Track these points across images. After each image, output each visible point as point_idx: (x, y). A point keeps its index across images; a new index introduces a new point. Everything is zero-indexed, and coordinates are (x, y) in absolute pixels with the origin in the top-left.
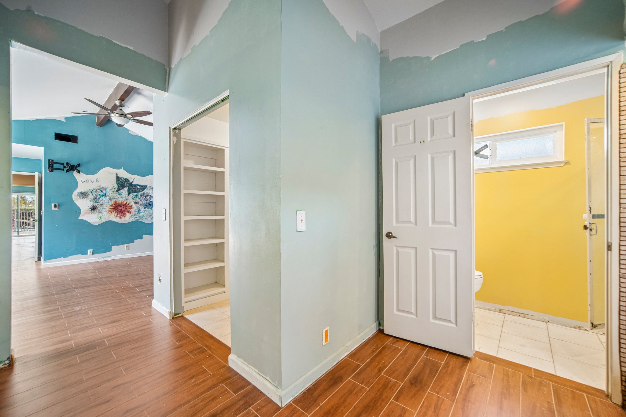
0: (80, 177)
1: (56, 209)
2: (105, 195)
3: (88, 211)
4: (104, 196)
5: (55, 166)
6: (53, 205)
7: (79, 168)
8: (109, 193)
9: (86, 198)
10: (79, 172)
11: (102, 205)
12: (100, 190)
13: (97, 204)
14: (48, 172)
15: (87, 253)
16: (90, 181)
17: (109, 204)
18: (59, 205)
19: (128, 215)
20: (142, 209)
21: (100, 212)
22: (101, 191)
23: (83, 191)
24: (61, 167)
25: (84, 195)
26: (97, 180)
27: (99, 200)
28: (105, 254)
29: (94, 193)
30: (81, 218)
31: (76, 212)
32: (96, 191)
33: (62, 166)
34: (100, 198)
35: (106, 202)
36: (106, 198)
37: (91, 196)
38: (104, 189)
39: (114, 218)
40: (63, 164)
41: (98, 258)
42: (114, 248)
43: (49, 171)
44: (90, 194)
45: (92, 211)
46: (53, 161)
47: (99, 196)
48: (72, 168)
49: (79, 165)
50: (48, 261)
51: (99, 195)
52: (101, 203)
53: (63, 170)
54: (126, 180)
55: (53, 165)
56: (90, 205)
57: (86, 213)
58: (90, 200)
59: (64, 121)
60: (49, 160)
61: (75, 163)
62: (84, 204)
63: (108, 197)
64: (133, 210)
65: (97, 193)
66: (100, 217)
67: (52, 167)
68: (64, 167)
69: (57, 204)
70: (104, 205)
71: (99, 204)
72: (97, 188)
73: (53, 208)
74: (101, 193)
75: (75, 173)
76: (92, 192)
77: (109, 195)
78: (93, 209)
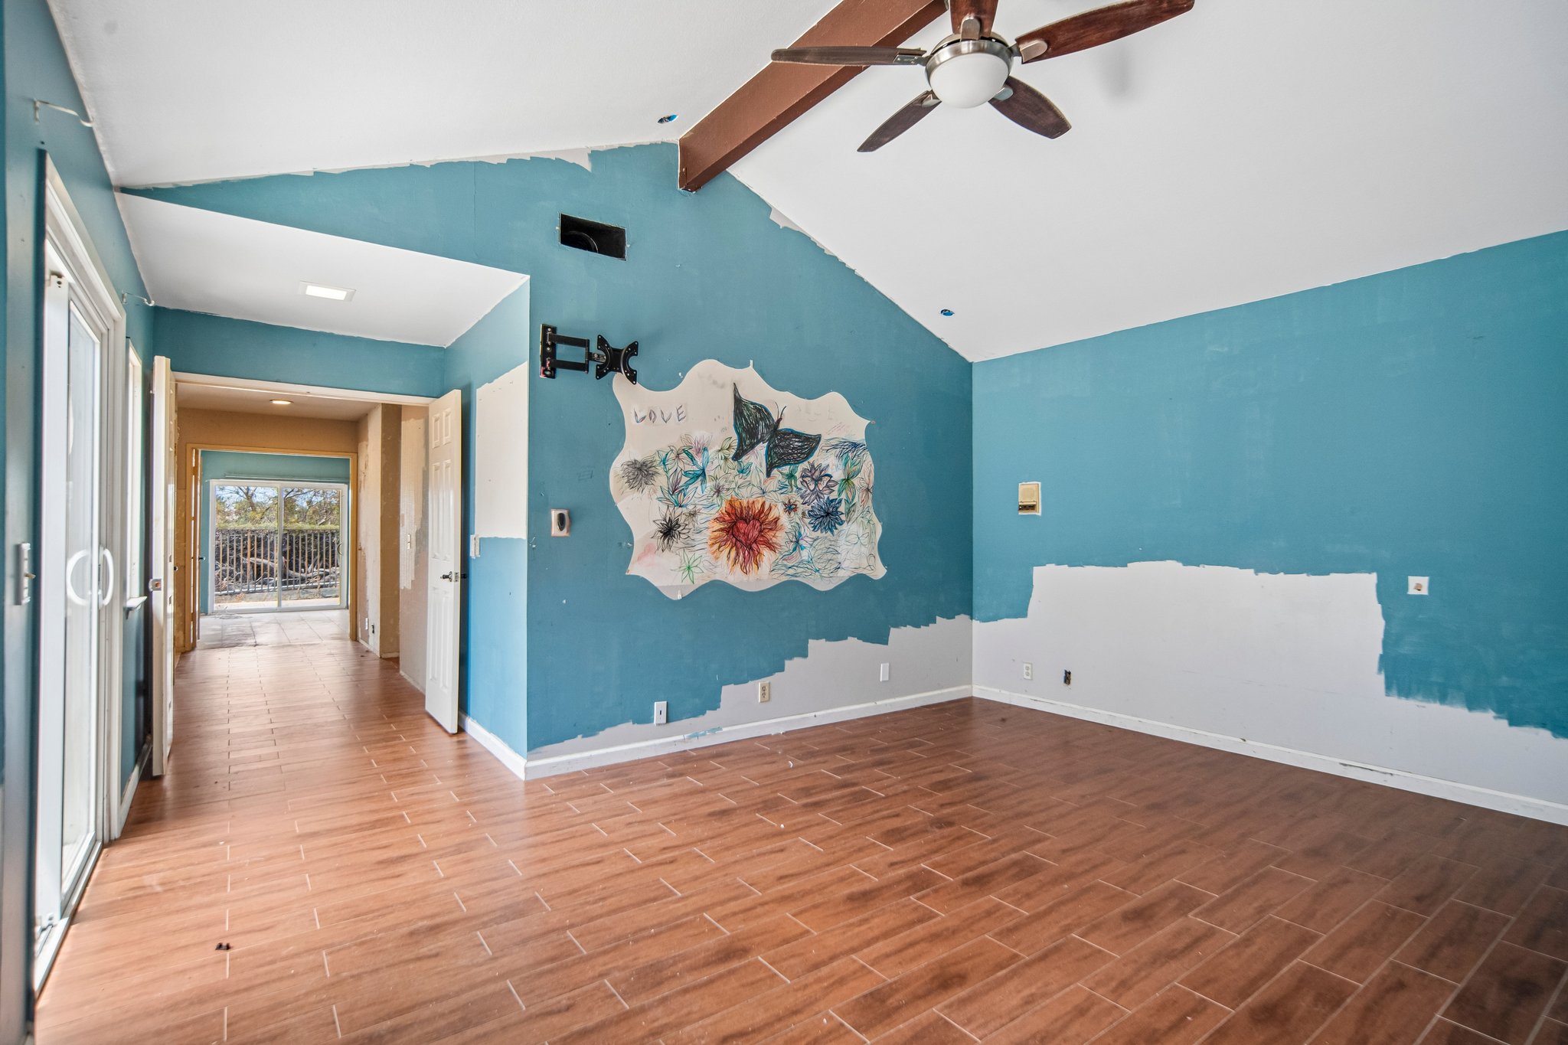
0: (631, 400)
1: (564, 533)
2: (703, 473)
3: (654, 541)
4: (698, 477)
5: (563, 352)
6: (554, 515)
7: (633, 362)
8: (715, 463)
9: (647, 488)
10: (632, 377)
11: (693, 514)
12: (688, 454)
13: (679, 510)
14: (542, 376)
15: (645, 718)
16: (658, 414)
17: (713, 512)
18: (569, 514)
19: (767, 556)
20: (807, 532)
21: (689, 547)
22: (692, 459)
23: (640, 459)
24: (577, 355)
25: (641, 472)
26: (680, 412)
27: (685, 495)
28: (701, 718)
29: (672, 466)
30: (635, 569)
31: (620, 544)
32: (678, 455)
33: (583, 350)
34: (687, 485)
35: (705, 502)
36: (704, 486)
37: (662, 481)
38: (698, 451)
39: (724, 568)
40: (584, 343)
41: (681, 737)
42: (729, 693)
43: (544, 373)
44: (660, 469)
45: (666, 541)
46: (554, 330)
47: (685, 479)
48: (613, 360)
49: (633, 349)
50: (538, 749)
51: (686, 474)
52: (691, 507)
53: (583, 367)
54: (762, 411)
55: (553, 346)
56: (659, 517)
57: (648, 550)
58: (660, 494)
59: (587, 165)
60: (545, 328)
61: (622, 341)
62: (641, 514)
63: (710, 484)
64: (781, 538)
65: (681, 465)
66: (689, 568)
67: (553, 354)
68: (590, 356)
69: (565, 512)
70: (699, 517)
71: (684, 510)
72: (679, 445)
73: (555, 530)
74: (690, 468)
75: (619, 380)
76: (664, 462)
77: (712, 473)
78: (669, 531)
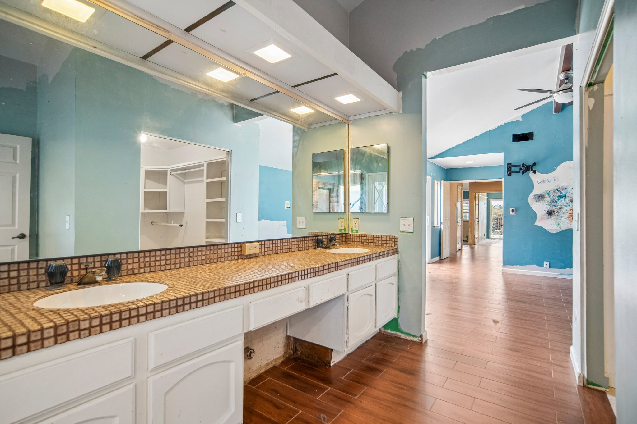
0: (535, 177)
1: (514, 213)
2: (565, 196)
3: (545, 216)
4: (563, 197)
5: (513, 169)
6: (511, 209)
7: (534, 168)
8: (570, 193)
9: (542, 202)
10: (534, 172)
11: (561, 208)
12: (558, 191)
13: (554, 207)
14: (507, 176)
15: (542, 265)
16: (546, 180)
17: (570, 207)
18: (516, 209)
21: (558, 218)
22: (560, 192)
23: (539, 193)
24: (517, 169)
25: (540, 197)
26: (555, 179)
27: (557, 203)
28: (564, 270)
29: (551, 195)
30: (537, 224)
31: (532, 217)
32: (554, 191)
33: (519, 168)
34: (558, 200)
35: (566, 205)
36: (565, 200)
37: (548, 199)
38: (563, 189)
40: (520, 166)
41: (555, 273)
43: (508, 175)
44: (547, 196)
45: (549, 216)
46: (511, 164)
47: (557, 198)
48: (528, 168)
49: (534, 164)
51: (557, 197)
52: (560, 207)
53: (519, 172)
55: (510, 168)
56: (547, 210)
57: (542, 219)
58: (547, 203)
59: (520, 119)
60: (508, 164)
61: (530, 163)
62: (540, 208)
63: (568, 199)
65: (555, 194)
66: (559, 224)
67: (510, 170)
68: (521, 169)
69: (514, 209)
70: (563, 209)
71: (557, 207)
72: (554, 188)
73: (511, 213)
74: (559, 194)
75: (531, 173)
76: (548, 194)
77: (569, 196)
78: (550, 213)
